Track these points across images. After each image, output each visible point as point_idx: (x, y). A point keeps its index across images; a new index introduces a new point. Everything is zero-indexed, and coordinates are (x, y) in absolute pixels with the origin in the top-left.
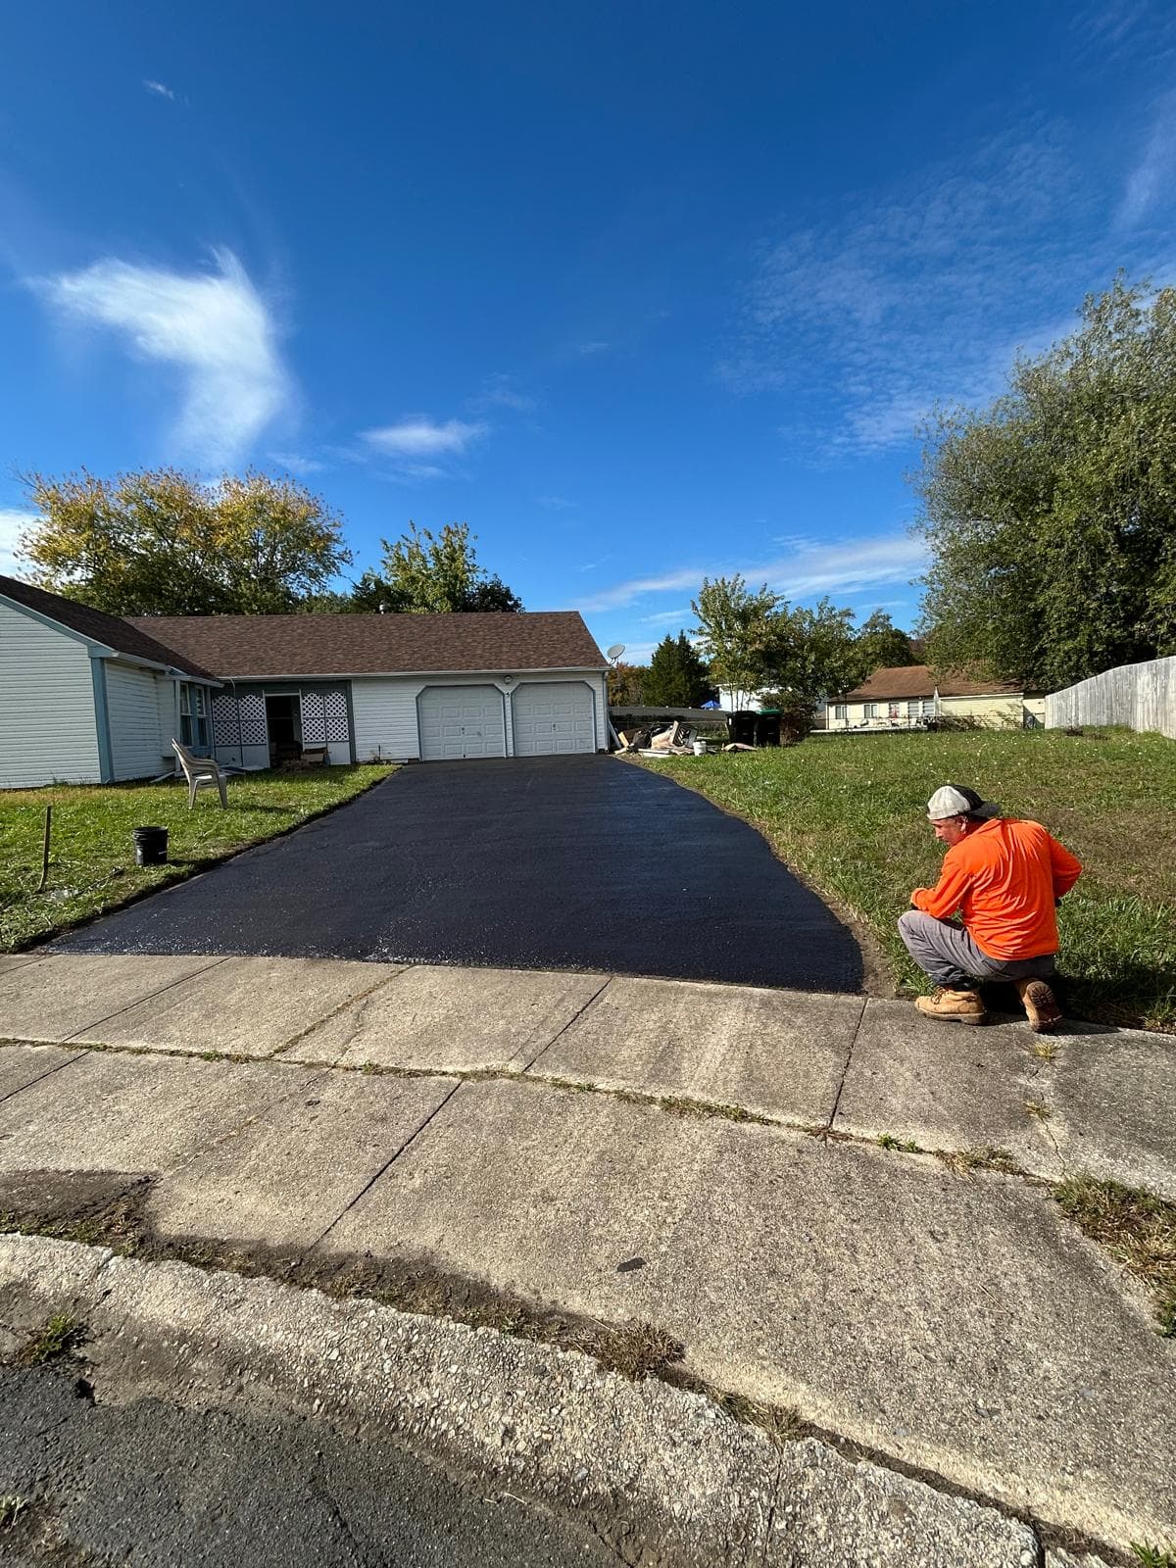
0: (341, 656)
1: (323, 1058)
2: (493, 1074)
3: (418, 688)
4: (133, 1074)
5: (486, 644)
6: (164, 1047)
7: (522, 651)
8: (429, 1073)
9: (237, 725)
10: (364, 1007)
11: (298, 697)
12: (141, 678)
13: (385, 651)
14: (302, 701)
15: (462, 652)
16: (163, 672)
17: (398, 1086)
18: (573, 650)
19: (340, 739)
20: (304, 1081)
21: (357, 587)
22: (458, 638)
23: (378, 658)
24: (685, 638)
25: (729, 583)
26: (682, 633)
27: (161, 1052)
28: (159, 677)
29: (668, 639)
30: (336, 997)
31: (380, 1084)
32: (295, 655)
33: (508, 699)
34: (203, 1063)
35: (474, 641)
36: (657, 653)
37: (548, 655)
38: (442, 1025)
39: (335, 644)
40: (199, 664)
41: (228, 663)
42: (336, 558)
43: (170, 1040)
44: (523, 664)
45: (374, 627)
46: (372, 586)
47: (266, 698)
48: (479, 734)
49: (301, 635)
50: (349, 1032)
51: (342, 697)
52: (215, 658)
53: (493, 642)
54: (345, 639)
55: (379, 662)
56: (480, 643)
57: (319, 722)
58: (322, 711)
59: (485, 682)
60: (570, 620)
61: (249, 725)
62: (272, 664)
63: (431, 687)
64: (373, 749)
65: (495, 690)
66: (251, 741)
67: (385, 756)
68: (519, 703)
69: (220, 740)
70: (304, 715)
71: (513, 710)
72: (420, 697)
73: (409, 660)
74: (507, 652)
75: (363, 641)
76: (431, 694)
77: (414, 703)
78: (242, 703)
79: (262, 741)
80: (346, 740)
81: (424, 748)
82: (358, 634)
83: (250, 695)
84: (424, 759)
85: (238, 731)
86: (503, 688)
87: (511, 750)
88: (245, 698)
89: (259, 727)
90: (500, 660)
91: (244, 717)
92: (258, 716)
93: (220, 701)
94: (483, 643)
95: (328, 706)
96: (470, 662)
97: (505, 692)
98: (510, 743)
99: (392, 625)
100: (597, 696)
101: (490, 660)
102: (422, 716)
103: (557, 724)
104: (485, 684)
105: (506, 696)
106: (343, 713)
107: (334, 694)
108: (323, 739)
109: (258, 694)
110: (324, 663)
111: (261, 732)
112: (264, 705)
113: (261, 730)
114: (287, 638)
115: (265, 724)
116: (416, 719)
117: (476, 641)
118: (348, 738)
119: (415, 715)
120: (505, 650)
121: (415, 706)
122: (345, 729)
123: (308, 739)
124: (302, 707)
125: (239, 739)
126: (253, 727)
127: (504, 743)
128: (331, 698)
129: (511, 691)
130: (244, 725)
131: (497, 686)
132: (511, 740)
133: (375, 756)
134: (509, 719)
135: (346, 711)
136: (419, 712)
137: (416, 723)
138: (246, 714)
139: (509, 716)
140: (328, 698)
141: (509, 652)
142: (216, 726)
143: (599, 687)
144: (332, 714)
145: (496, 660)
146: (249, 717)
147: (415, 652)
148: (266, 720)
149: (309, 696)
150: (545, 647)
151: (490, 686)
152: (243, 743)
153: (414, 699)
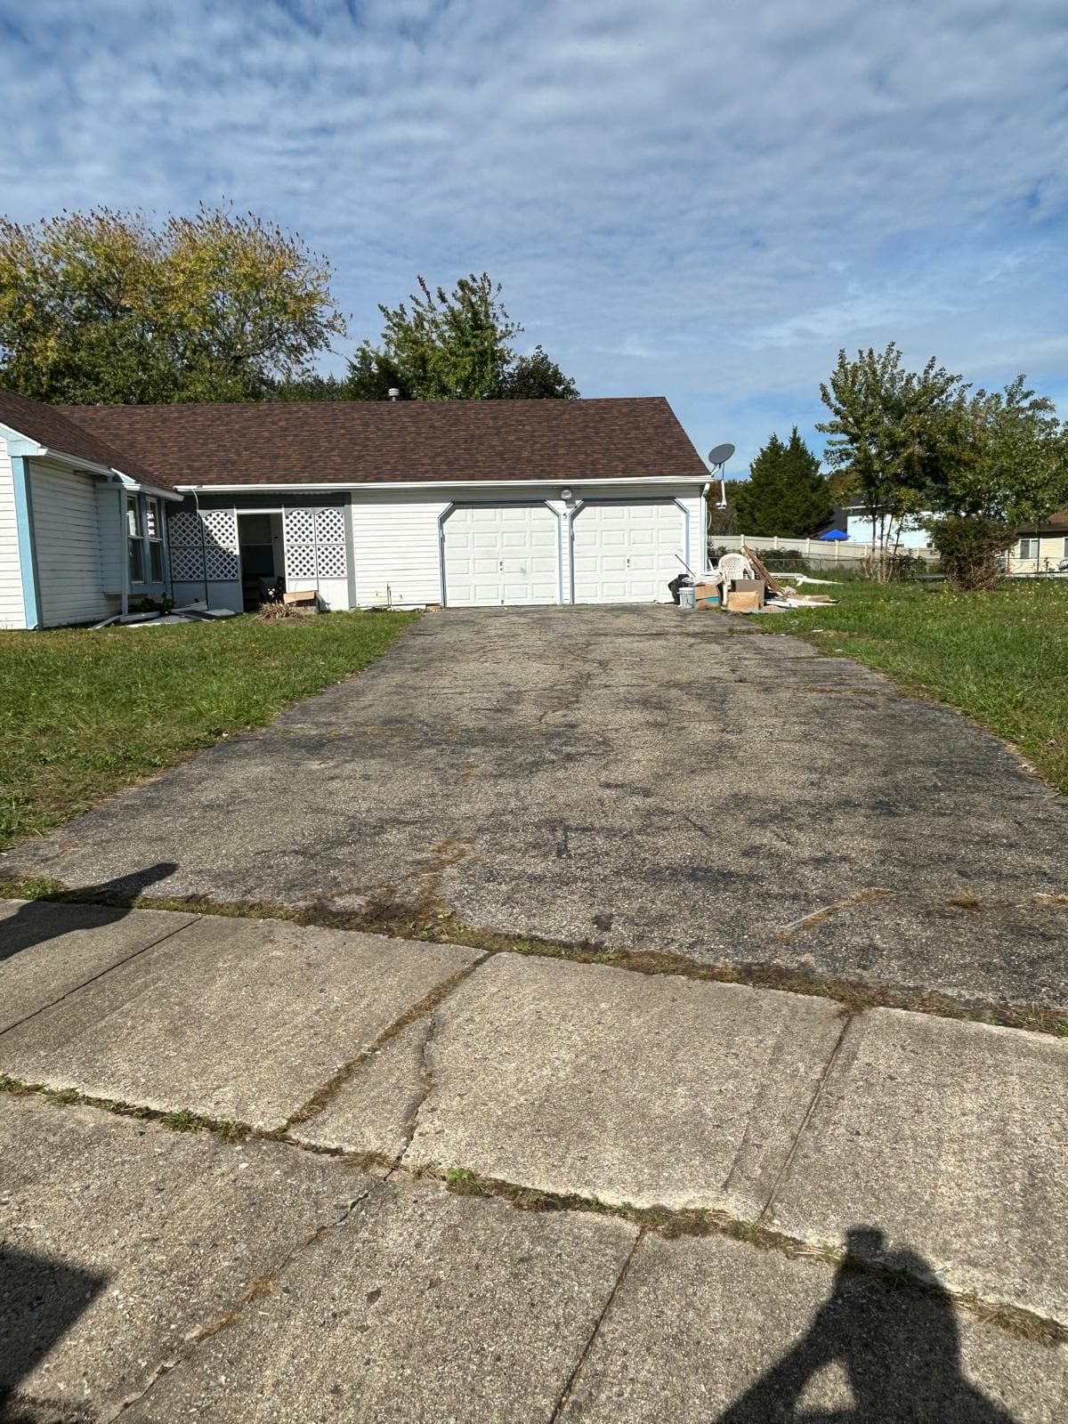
0: (338, 460)
1: (374, 1145)
2: (697, 1224)
3: (442, 507)
4: (53, 1147)
5: (535, 443)
6: (103, 1095)
7: (585, 453)
8: (570, 1202)
9: (201, 553)
10: (431, 1033)
11: (280, 515)
12: (75, 485)
13: (397, 452)
14: (285, 521)
15: (501, 454)
16: (103, 478)
17: (519, 1231)
18: (658, 453)
19: (335, 576)
20: (347, 1199)
21: (354, 368)
22: (496, 434)
23: (387, 463)
24: (799, 439)
25: (880, 356)
26: (795, 432)
27: (100, 1103)
28: (100, 485)
29: (774, 440)
30: (378, 1009)
31: (491, 1218)
32: (277, 457)
33: (566, 522)
34: (170, 1136)
35: (519, 439)
36: (759, 462)
37: (621, 459)
38: (573, 1087)
39: (330, 442)
40: (151, 469)
41: (190, 467)
42: (325, 326)
43: (114, 1079)
44: (588, 472)
45: (383, 419)
46: (374, 368)
47: (239, 517)
48: (523, 571)
49: (284, 429)
50: (411, 1090)
51: (339, 517)
52: (171, 461)
53: (545, 440)
54: (343, 435)
55: (389, 467)
56: (526, 441)
57: (308, 551)
58: (311, 536)
59: (534, 497)
60: (654, 409)
61: (217, 553)
62: (246, 470)
63: (458, 504)
64: (379, 590)
65: (547, 509)
66: (218, 576)
67: (395, 600)
68: (580, 529)
69: (179, 573)
70: (288, 540)
71: (572, 538)
72: (443, 519)
73: (430, 465)
74: (565, 455)
75: (367, 439)
76: (458, 513)
77: (436, 526)
78: (207, 523)
79: (233, 575)
80: (343, 576)
81: (448, 590)
82: (360, 428)
83: (218, 511)
84: (448, 606)
85: (201, 560)
86: (559, 506)
87: (567, 596)
88: (210, 515)
89: (228, 556)
90: (556, 465)
91: (209, 542)
92: (228, 541)
93: (179, 520)
94: (531, 442)
95: (320, 528)
96: (514, 469)
97: (561, 512)
98: (567, 585)
99: (405, 416)
100: (691, 520)
101: (542, 465)
102: (446, 545)
103: (632, 559)
104: (534, 499)
105: (563, 517)
106: (340, 539)
107: (327, 513)
108: (313, 574)
109: (227, 511)
110: (314, 469)
111: (233, 563)
112: (235, 526)
113: (232, 560)
114: (266, 434)
115: (237, 552)
116: (438, 549)
117: (521, 439)
118: (346, 573)
119: (437, 543)
120: (562, 451)
121: (437, 531)
122: (342, 560)
123: (294, 574)
124: (285, 529)
125: (204, 572)
126: (221, 556)
127: (558, 585)
128: (324, 517)
129: (569, 511)
130: (209, 553)
131: (550, 502)
132: (567, 580)
133: (382, 600)
134: (566, 550)
135: (343, 536)
136: (442, 540)
137: (438, 554)
138: (212, 538)
139: (566, 545)
140: (320, 517)
141: (567, 454)
142: (174, 554)
143: (697, 506)
144: (325, 539)
145: (549, 465)
146: (216, 542)
147: (438, 455)
148: (238, 548)
149: (295, 514)
150: (618, 449)
151: (540, 503)
152: (208, 578)
153: (436, 521)
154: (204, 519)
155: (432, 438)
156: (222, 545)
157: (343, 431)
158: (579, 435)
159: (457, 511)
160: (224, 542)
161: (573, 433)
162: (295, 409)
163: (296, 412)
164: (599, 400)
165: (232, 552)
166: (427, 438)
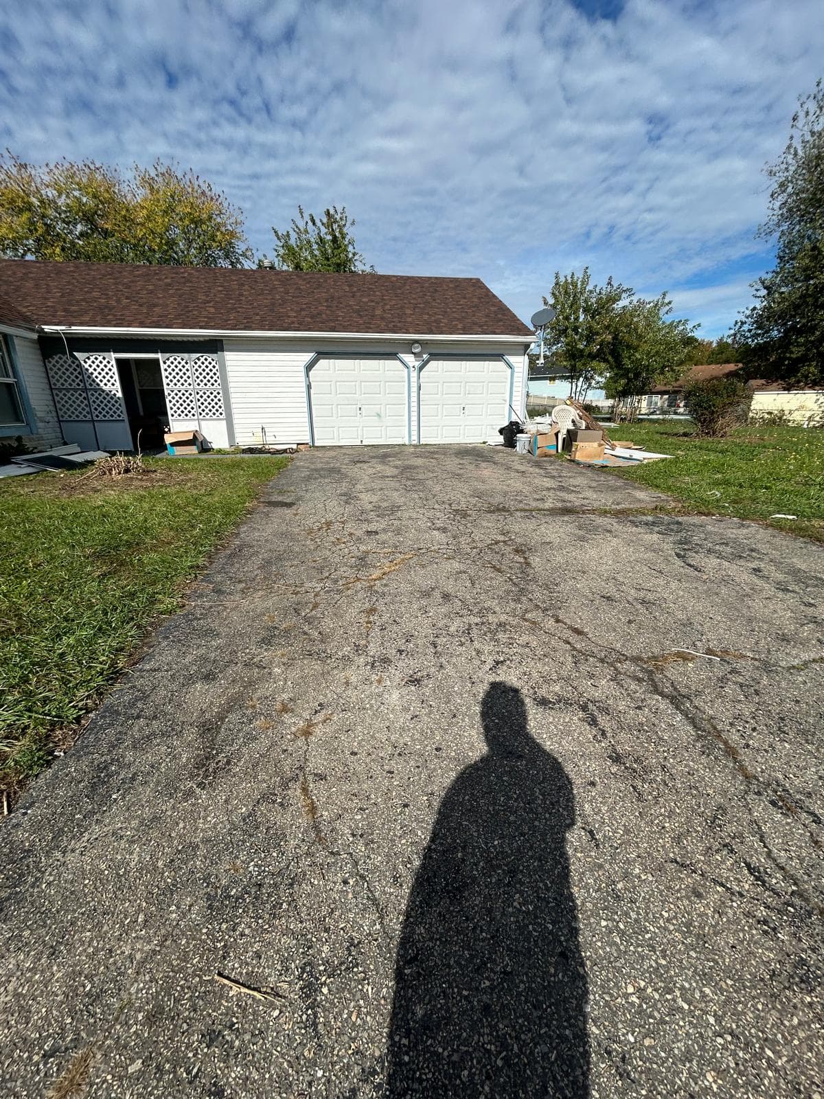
0: (212, 310)
3: (307, 357)
5: (386, 304)
7: (428, 314)
9: (84, 395)
11: (157, 360)
13: (266, 306)
14: (163, 366)
15: (358, 312)
19: (215, 417)
22: (352, 297)
23: (257, 314)
32: (155, 305)
33: (414, 374)
37: (458, 320)
39: (208, 296)
41: (65, 310)
44: (434, 329)
47: (118, 361)
48: (379, 415)
51: (214, 363)
52: (49, 304)
53: (393, 302)
54: (221, 291)
55: (258, 317)
56: (377, 303)
57: (187, 394)
58: (189, 381)
59: (388, 350)
60: (474, 286)
61: (100, 395)
62: (122, 315)
63: (322, 355)
64: (254, 430)
65: (398, 362)
66: (105, 416)
67: (270, 439)
68: (426, 380)
69: (66, 413)
70: (168, 384)
71: (419, 388)
72: (309, 367)
73: (295, 317)
74: (411, 314)
75: (241, 295)
76: (323, 363)
77: (303, 374)
78: (86, 366)
79: (119, 416)
80: (221, 417)
81: (315, 430)
82: (237, 287)
83: (96, 355)
84: (316, 445)
85: (86, 402)
86: (409, 359)
87: (415, 437)
88: (89, 358)
89: (112, 398)
90: (405, 322)
91: (91, 385)
92: (109, 384)
93: (57, 362)
94: (381, 304)
95: (197, 374)
96: (370, 323)
97: (411, 365)
98: (414, 428)
99: (276, 280)
100: (515, 375)
101: (393, 322)
102: (312, 391)
103: (466, 407)
104: (387, 352)
105: (412, 369)
106: (216, 384)
107: (202, 359)
108: (193, 415)
109: (106, 354)
110: (188, 317)
111: (117, 405)
112: (115, 369)
113: (116, 402)
114: (151, 287)
115: (120, 394)
116: (305, 395)
117: (373, 301)
118: (224, 415)
119: (304, 389)
120: (408, 312)
121: (303, 379)
122: (219, 404)
123: (176, 415)
124: (164, 374)
125: (90, 413)
126: (104, 398)
127: (407, 427)
128: (199, 363)
129: (417, 364)
130: (93, 395)
131: (401, 356)
132: (414, 423)
133: (258, 439)
134: (414, 399)
135: (219, 381)
136: (309, 387)
137: (305, 400)
138: (94, 381)
139: (414, 395)
140: (196, 363)
141: (413, 314)
142: (57, 395)
143: (520, 363)
144: (202, 384)
145: (400, 322)
146: (98, 385)
147: (302, 309)
148: (120, 390)
149: (172, 359)
150: (454, 312)
151: (392, 356)
152: (96, 419)
153: (303, 369)
154: (82, 362)
155: (298, 297)
156: (104, 388)
157: (220, 289)
158: (419, 300)
159: (321, 361)
160: (106, 385)
161: (415, 299)
162: (183, 270)
163: (182, 273)
164: (430, 278)
165: (115, 395)
166: (293, 297)
